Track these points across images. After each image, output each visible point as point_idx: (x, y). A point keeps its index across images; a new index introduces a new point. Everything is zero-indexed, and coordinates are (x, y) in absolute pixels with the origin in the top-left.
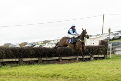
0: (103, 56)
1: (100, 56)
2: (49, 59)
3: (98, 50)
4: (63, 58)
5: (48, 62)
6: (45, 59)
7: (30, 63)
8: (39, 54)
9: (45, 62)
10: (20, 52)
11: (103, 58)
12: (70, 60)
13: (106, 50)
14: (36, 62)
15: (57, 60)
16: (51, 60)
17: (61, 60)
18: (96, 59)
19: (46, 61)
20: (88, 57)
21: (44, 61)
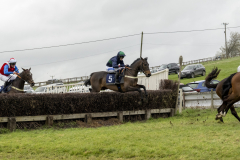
0: (168, 110)
1: (163, 111)
2: (66, 117)
3: (160, 99)
4: (94, 115)
5: (66, 124)
6: (59, 117)
7: (29, 126)
8: (47, 108)
9: (59, 124)
10: (10, 103)
11: (168, 115)
12: (106, 118)
13: (175, 98)
14: (42, 124)
15: (82, 120)
16: (70, 120)
17: (89, 120)
18: (155, 116)
19: (62, 121)
20: (140, 112)
21: (56, 121)
